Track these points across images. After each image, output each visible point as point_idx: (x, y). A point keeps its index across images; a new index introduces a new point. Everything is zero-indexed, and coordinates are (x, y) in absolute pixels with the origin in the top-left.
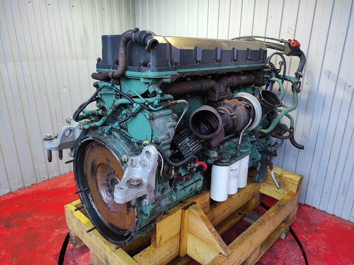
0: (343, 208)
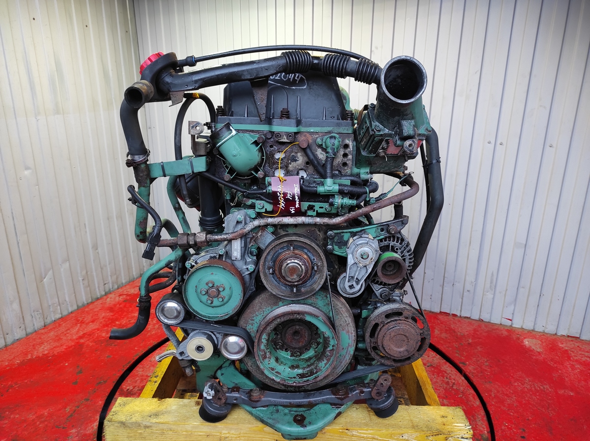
0: (492, 308)
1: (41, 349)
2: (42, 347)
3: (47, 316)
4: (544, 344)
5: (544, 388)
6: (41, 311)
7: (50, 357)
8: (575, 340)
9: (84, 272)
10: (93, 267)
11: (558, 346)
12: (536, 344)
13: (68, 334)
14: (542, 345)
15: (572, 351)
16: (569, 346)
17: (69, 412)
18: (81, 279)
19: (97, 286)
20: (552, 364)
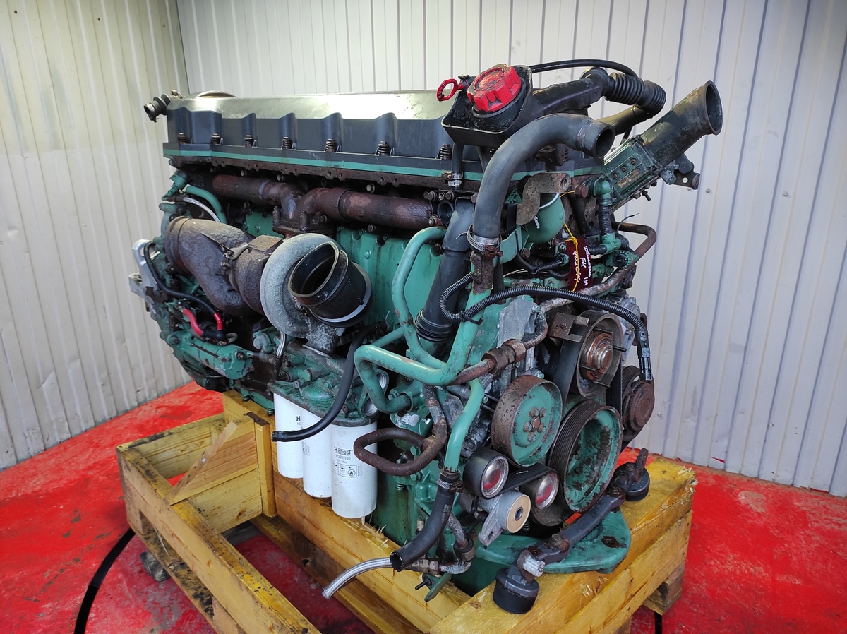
0: (695, 442)
1: (32, 484)
2: (34, 481)
3: (49, 435)
4: (770, 501)
5: (755, 570)
6: (38, 429)
7: (41, 495)
8: (821, 496)
9: (105, 374)
10: (119, 367)
11: (792, 504)
12: (757, 501)
13: (73, 462)
14: (766, 502)
15: (813, 514)
16: (810, 505)
17: (47, 578)
18: (99, 384)
19: (125, 393)
20: (775, 532)
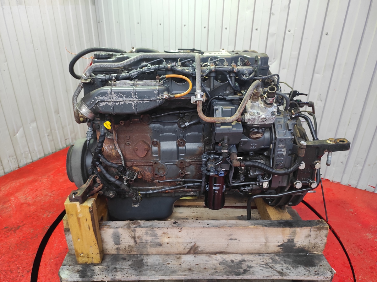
0: (360, 177)
6: (15, 157)
9: (49, 130)
10: (56, 127)
18: (46, 135)
19: (59, 140)
